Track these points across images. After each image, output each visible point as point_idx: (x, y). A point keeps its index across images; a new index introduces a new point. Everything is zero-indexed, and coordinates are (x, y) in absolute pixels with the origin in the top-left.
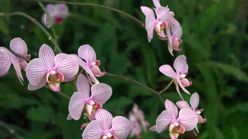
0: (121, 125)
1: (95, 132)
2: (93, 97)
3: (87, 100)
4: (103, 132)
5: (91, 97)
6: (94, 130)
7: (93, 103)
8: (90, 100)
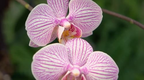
0: (101, 65)
1: (55, 61)
2: (71, 18)
3: (60, 19)
4: (68, 66)
5: (68, 17)
6: (54, 56)
7: (67, 24)
8: (64, 20)
